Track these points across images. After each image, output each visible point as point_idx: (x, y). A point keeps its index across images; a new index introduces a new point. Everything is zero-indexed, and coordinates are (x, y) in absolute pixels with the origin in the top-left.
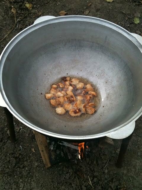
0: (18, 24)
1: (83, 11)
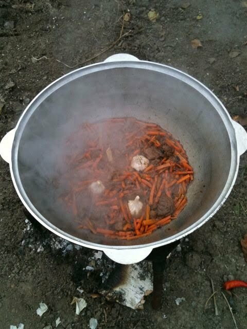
0: (122, 41)
1: (229, 50)
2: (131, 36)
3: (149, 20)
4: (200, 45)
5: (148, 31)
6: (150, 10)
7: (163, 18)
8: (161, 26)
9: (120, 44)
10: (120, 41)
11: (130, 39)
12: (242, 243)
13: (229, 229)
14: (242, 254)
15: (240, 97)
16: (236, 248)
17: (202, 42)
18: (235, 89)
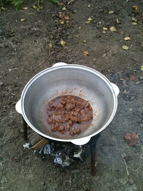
0: (51, 57)
1: (101, 54)
2: (55, 54)
3: (61, 45)
4: (88, 54)
5: (62, 50)
6: (61, 41)
7: (68, 44)
8: (68, 47)
9: (50, 58)
10: (50, 56)
11: (54, 55)
12: (126, 138)
13: (118, 133)
14: (126, 143)
15: (111, 74)
16: (123, 140)
17: (88, 52)
18: (108, 71)
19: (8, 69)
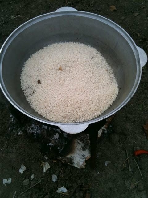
1: (133, 11)
4: (115, 9)
12: (144, 127)
13: (136, 119)
14: (144, 134)
15: (141, 40)
16: (141, 131)
17: (116, 7)
18: (137, 35)
19: (10, 16)
